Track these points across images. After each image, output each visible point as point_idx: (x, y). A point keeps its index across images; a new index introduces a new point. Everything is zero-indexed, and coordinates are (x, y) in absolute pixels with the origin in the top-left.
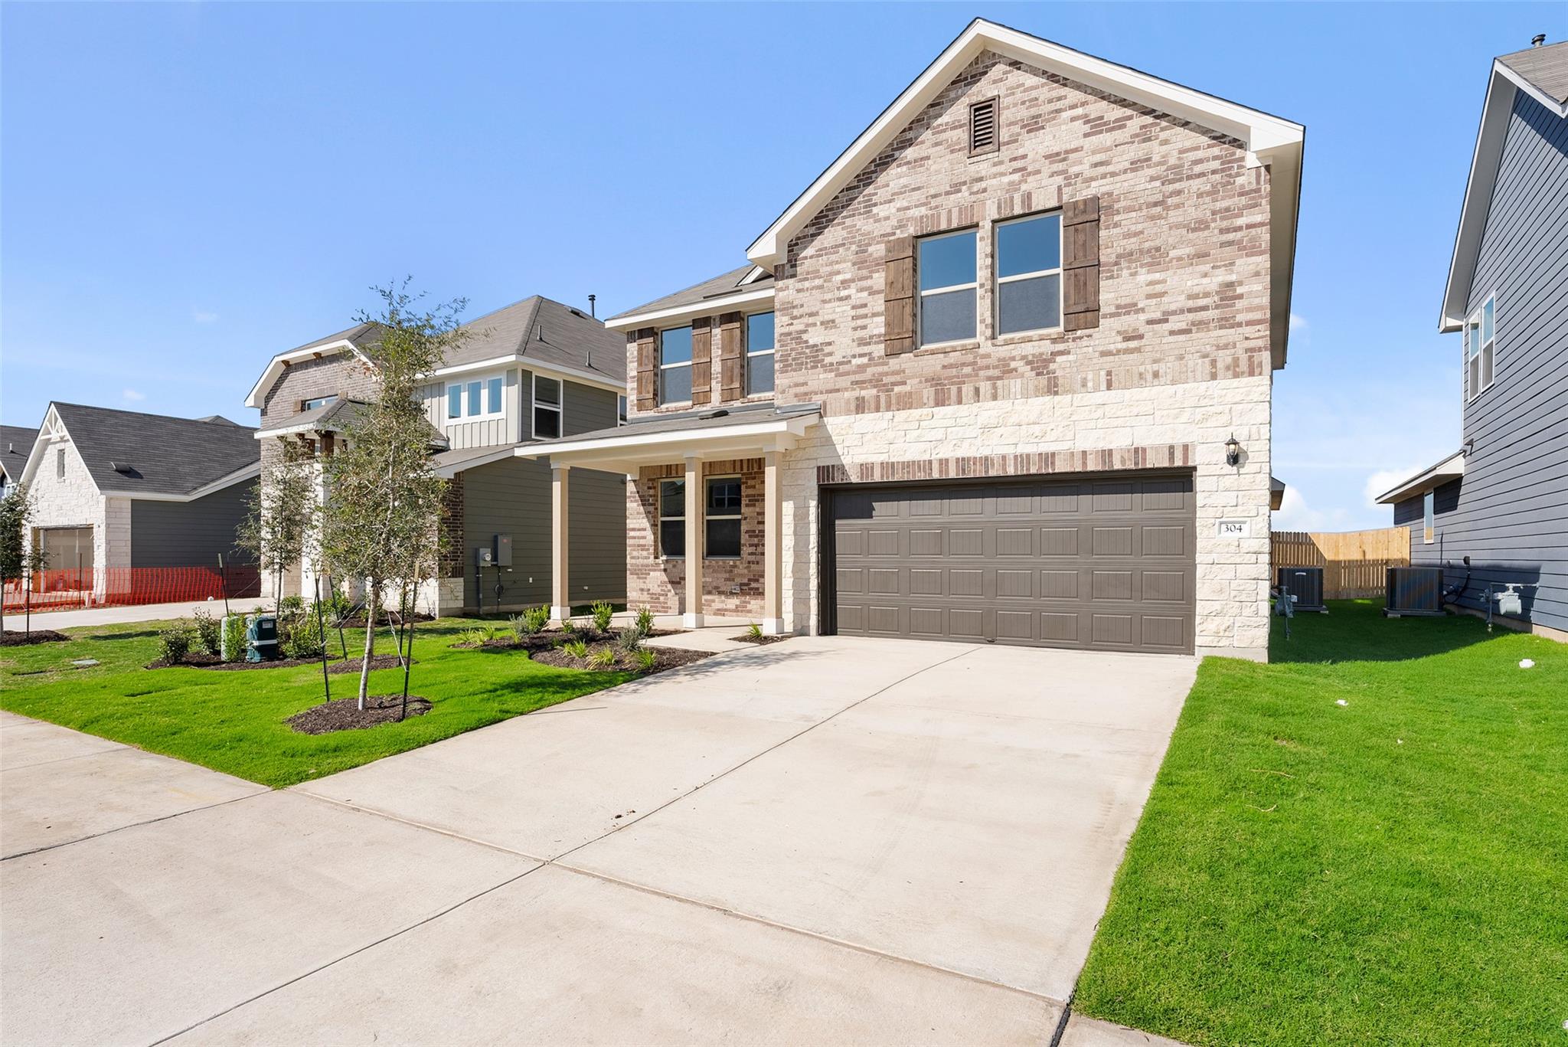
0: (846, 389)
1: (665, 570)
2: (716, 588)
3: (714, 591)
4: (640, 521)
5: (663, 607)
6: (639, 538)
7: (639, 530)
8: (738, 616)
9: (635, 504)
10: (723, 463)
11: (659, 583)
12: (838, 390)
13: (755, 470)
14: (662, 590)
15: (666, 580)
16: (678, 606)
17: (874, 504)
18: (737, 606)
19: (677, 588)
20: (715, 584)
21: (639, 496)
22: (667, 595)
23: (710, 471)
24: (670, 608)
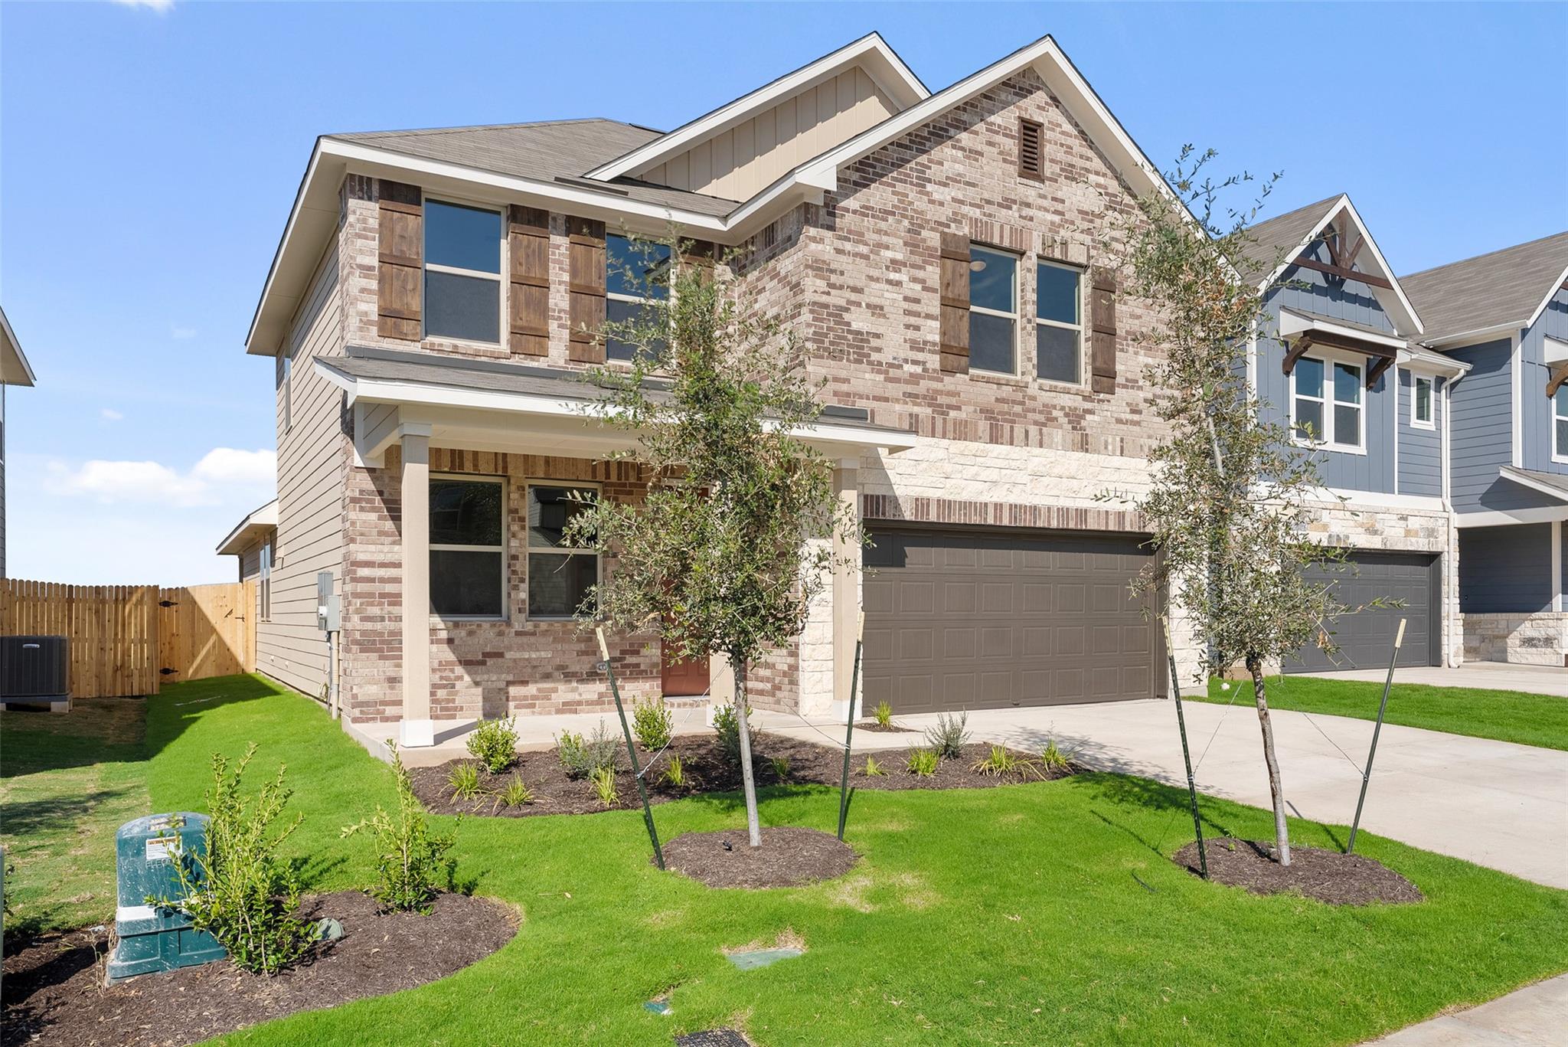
0: (897, 401)
1: (450, 641)
2: (560, 667)
3: (556, 674)
4: (386, 548)
5: (447, 709)
6: (382, 580)
7: (383, 565)
8: (602, 711)
9: (373, 516)
10: (573, 462)
11: (436, 666)
12: (886, 400)
13: (632, 480)
14: (441, 678)
15: (452, 657)
16: (481, 704)
17: (906, 548)
18: (601, 695)
19: (476, 673)
20: (558, 661)
21: (385, 501)
22: (453, 686)
23: (547, 472)
24: (462, 709)
